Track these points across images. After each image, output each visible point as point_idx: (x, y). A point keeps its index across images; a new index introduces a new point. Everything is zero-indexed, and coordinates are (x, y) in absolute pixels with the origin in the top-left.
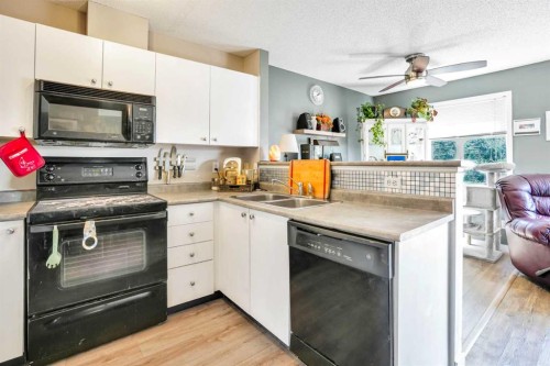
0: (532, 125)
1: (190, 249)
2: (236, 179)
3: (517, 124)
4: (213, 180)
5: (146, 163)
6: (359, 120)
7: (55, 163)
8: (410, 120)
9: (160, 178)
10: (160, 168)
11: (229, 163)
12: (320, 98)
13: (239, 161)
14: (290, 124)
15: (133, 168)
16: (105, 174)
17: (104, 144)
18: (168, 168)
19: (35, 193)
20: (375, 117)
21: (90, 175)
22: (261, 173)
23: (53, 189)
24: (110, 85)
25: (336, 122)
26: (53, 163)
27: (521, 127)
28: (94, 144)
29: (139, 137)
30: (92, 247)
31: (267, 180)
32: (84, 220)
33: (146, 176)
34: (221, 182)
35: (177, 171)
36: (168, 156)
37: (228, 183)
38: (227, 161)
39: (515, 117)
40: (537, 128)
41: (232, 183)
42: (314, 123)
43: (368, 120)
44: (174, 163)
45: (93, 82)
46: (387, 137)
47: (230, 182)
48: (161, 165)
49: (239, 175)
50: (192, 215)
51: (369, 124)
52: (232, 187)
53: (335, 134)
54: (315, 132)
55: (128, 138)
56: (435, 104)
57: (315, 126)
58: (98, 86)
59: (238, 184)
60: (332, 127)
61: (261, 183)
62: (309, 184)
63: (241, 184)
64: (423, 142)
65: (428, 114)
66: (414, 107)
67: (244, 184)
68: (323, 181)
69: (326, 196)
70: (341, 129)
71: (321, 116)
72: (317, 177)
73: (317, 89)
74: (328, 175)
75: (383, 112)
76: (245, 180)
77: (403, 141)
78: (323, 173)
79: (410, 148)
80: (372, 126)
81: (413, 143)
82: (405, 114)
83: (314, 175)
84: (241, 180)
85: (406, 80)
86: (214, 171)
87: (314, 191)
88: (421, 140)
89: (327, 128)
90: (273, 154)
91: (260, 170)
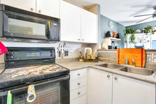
1: (78, 91)
5: (54, 50)
6: (125, 34)
7: (14, 50)
8: (145, 34)
9: (60, 56)
10: (60, 52)
12: (112, 26)
13: (90, 49)
15: (49, 52)
16: (37, 55)
17: (37, 41)
18: (63, 52)
19: (4, 65)
20: (131, 33)
21: (31, 55)
22: (98, 54)
23: (13, 63)
24: (40, 12)
25: (118, 35)
26: (13, 50)
28: (33, 41)
29: (53, 38)
30: (33, 100)
31: (102, 57)
32: (28, 85)
33: (55, 56)
34: (85, 58)
35: (66, 53)
36: (63, 47)
37: (87, 58)
38: (86, 49)
41: (89, 58)
42: (112, 35)
43: (129, 34)
44: (65, 50)
45: (32, 10)
46: (135, 41)
47: (88, 58)
48: (60, 50)
49: (91, 55)
50: (79, 75)
51: (129, 36)
52: (90, 60)
53: (118, 39)
54: (112, 38)
55: (49, 38)
56: (155, 28)
57: (112, 36)
58: (34, 11)
59: (92, 59)
60: (117, 36)
61: (99, 58)
62: (132, 60)
63: (93, 59)
64: (150, 42)
65: (152, 31)
66: (147, 29)
67: (95, 59)
68: (141, 59)
69: (143, 65)
70: (120, 37)
71: (114, 32)
72: (136, 57)
73: (111, 23)
74: (144, 56)
75: (134, 31)
76: (95, 57)
77: (141, 42)
78: (141, 54)
79: (144, 44)
80: (131, 36)
81: (145, 42)
82: (142, 32)
83: (134, 56)
84: (93, 57)
85: (153, 16)
86: (79, 53)
87: (135, 63)
88: (148, 41)
89: (115, 37)
90: (104, 46)
91: (98, 53)
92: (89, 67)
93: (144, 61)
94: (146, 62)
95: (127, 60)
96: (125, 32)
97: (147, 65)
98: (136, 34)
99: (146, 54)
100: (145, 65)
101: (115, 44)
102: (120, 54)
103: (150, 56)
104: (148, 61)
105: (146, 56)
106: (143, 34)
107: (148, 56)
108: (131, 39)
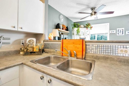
0: (114, 32)
2: (33, 48)
3: (111, 31)
4: (21, 49)
6: (73, 28)
8: (86, 29)
11: (30, 41)
13: (34, 39)
14: (54, 27)
20: (77, 27)
25: (67, 27)
27: (111, 32)
34: (25, 50)
37: (29, 51)
38: (28, 40)
39: (110, 30)
40: (115, 32)
41: (31, 50)
43: (75, 28)
46: (80, 33)
49: (35, 46)
51: (76, 29)
52: (31, 53)
56: (92, 25)
57: (62, 28)
59: (34, 51)
60: (66, 29)
61: (45, 49)
62: (74, 51)
63: (36, 51)
64: (89, 35)
65: (90, 27)
66: (87, 25)
67: (38, 51)
68: (82, 50)
69: (84, 57)
70: (68, 30)
71: (63, 25)
72: (78, 48)
73: (61, 17)
74: (84, 47)
75: (79, 26)
76: (38, 49)
77: (84, 35)
78: (82, 46)
79: (86, 37)
80: (77, 30)
81: (86, 35)
82: (84, 27)
83: (76, 47)
84: (36, 49)
85: (91, 15)
86: (22, 44)
87: (76, 54)
88: (88, 34)
89: (65, 29)
90: (51, 37)
91: (44, 44)
92: (22, 64)
93: (84, 53)
94: (86, 53)
95: (69, 52)
96: (73, 26)
97: (86, 56)
98: (81, 28)
99: (86, 45)
100: (85, 56)
101: (64, 36)
102: (63, 45)
103: (89, 47)
104: (87, 52)
105: (86, 48)
106: (85, 29)
107: (87, 47)
108: (77, 32)
